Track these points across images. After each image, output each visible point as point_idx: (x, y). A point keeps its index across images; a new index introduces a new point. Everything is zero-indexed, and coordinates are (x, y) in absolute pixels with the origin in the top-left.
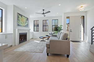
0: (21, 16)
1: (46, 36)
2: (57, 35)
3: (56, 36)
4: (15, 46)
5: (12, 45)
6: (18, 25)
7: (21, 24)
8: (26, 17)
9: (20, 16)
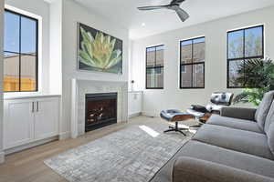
0: (94, 32)
1: (195, 109)
2: (254, 111)
3: (250, 115)
4: (70, 138)
5: (58, 136)
6: (82, 66)
7: (93, 64)
8: (112, 38)
9: (89, 34)
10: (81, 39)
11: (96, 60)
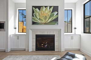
5: (25, 49)
9: (37, 9)
10: (33, 12)
11: (41, 19)
